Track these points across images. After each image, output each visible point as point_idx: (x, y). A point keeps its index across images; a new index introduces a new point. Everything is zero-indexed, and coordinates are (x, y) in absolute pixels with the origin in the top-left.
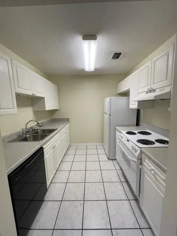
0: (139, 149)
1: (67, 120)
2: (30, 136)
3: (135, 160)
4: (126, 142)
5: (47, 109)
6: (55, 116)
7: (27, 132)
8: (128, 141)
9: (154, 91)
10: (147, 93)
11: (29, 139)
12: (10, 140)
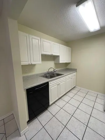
1: (75, 70)
2: (49, 76)
5: (61, 62)
6: (69, 67)
7: (49, 73)
11: (48, 77)
12: (41, 75)
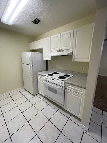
0: (64, 82)
3: (62, 88)
4: (51, 80)
8: (53, 79)
9: (63, 51)
10: (58, 51)
